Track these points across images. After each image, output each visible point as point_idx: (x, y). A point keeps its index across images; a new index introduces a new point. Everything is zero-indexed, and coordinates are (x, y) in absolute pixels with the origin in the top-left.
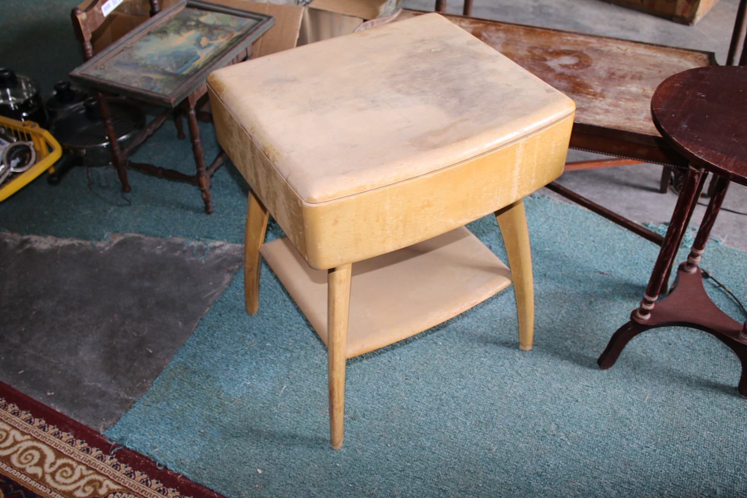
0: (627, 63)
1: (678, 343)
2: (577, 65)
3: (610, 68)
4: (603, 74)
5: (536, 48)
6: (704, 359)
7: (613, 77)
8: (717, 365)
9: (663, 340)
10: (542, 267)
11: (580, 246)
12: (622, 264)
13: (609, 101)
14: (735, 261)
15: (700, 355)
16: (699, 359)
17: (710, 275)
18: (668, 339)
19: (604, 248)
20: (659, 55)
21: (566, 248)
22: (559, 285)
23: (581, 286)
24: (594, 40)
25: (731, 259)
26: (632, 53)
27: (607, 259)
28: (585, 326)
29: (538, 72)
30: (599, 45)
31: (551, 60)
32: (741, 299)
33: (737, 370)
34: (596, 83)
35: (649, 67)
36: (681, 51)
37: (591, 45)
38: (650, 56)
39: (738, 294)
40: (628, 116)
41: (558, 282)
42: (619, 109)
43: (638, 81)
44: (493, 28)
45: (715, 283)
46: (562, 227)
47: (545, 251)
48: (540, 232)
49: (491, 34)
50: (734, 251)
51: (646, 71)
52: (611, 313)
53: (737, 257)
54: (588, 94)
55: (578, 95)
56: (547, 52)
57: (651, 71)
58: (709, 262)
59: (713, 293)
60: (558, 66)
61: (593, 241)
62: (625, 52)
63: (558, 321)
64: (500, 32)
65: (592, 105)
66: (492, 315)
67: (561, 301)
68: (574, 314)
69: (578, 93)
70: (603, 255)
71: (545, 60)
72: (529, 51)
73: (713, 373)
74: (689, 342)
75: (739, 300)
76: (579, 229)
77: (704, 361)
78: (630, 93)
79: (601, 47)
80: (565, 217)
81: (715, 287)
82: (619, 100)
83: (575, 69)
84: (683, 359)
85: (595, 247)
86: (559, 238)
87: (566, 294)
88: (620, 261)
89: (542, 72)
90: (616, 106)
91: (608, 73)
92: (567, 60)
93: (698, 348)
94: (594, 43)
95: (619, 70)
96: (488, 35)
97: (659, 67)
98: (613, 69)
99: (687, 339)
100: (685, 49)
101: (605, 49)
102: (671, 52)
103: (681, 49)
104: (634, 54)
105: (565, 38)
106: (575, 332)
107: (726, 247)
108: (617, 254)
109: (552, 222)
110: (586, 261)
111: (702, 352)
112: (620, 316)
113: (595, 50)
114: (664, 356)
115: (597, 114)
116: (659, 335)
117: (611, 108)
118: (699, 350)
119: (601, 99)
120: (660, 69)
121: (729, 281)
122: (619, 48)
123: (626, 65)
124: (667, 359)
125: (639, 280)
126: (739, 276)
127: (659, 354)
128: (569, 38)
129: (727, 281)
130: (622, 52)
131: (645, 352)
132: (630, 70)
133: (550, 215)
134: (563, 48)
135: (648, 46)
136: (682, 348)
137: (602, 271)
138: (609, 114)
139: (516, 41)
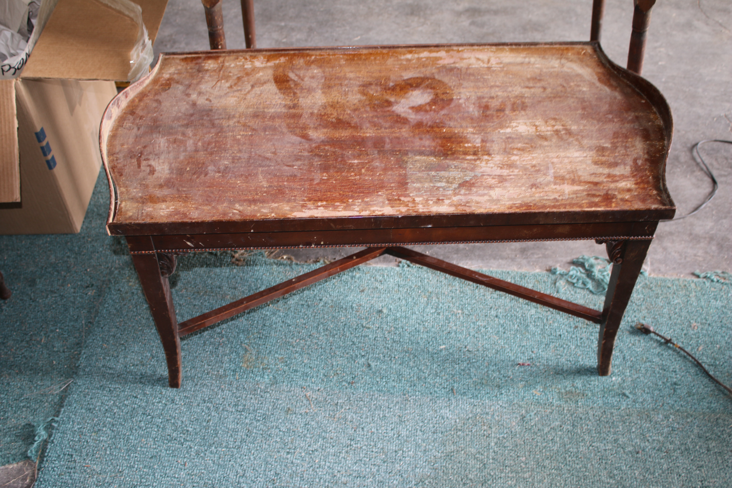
0: (498, 83)
1: (647, 447)
2: (434, 102)
3: (479, 98)
4: (473, 110)
5: (370, 84)
6: (684, 463)
7: (488, 113)
8: (702, 466)
9: (627, 450)
10: (444, 378)
11: (483, 330)
12: (541, 343)
13: (498, 158)
14: (671, 297)
15: (677, 457)
16: (678, 464)
17: (652, 329)
18: (632, 445)
19: (514, 324)
20: (532, 60)
21: (466, 339)
22: (475, 402)
23: (502, 394)
24: (442, 54)
25: (665, 296)
26: (497, 64)
27: (521, 340)
28: (526, 459)
29: (386, 128)
30: (452, 61)
31: (397, 103)
32: (695, 354)
33: (727, 466)
34: (470, 130)
35: (527, 84)
36: (557, 46)
37: (441, 62)
38: (522, 64)
39: (690, 347)
40: (532, 181)
41: (473, 397)
42: (516, 171)
43: (523, 113)
44: (301, 62)
45: (658, 338)
46: (451, 305)
47: (441, 351)
48: (426, 321)
49: (302, 73)
50: (665, 281)
51: (527, 93)
52: (552, 426)
53: (672, 291)
54: (466, 153)
55: (454, 159)
56: (386, 89)
57: (533, 90)
58: (643, 307)
59: (662, 355)
60: (410, 111)
61: (497, 316)
62: (489, 65)
63: (491, 461)
64: (313, 66)
65: (478, 172)
66: (404, 480)
67: (485, 427)
68: (507, 444)
69: (453, 154)
70: (515, 335)
71: (389, 104)
72: (364, 94)
73: (702, 481)
74: (659, 441)
75: (694, 356)
76: (474, 301)
77: (686, 466)
78: (520, 137)
79: (454, 63)
80: (450, 288)
81: (661, 344)
82: (509, 153)
83: (435, 111)
84: (660, 471)
85: (502, 326)
86: (452, 324)
87: (487, 414)
88: (538, 338)
89: (391, 127)
90: (511, 166)
91: (480, 107)
92: (419, 97)
93: (671, 447)
94: (445, 58)
95: (492, 98)
96: (297, 75)
97: (540, 80)
98: (483, 98)
99: (655, 438)
100: (561, 44)
101: (462, 65)
102: (545, 50)
103: (556, 43)
104: (501, 66)
105: (403, 57)
106: (517, 473)
107: (654, 278)
108: (532, 328)
109: (437, 300)
110: (497, 352)
111: (678, 451)
112: (565, 427)
113: (450, 70)
114: (637, 473)
115: (491, 187)
116: (621, 443)
117: (505, 172)
118: (675, 451)
119: (486, 157)
120: (543, 83)
121: (674, 331)
122: (478, 59)
123: (498, 86)
124: (642, 477)
125: (570, 361)
126: (683, 318)
127: (629, 473)
128: (409, 56)
129: (672, 330)
130: (486, 66)
131: (611, 475)
132: (505, 94)
133: (430, 290)
134: (407, 75)
135: (514, 47)
136: (653, 453)
137: (521, 362)
138: (507, 184)
139: (339, 78)
